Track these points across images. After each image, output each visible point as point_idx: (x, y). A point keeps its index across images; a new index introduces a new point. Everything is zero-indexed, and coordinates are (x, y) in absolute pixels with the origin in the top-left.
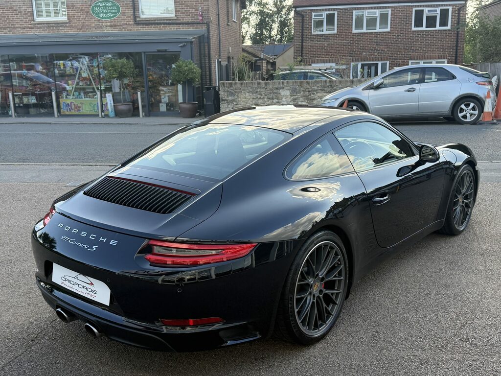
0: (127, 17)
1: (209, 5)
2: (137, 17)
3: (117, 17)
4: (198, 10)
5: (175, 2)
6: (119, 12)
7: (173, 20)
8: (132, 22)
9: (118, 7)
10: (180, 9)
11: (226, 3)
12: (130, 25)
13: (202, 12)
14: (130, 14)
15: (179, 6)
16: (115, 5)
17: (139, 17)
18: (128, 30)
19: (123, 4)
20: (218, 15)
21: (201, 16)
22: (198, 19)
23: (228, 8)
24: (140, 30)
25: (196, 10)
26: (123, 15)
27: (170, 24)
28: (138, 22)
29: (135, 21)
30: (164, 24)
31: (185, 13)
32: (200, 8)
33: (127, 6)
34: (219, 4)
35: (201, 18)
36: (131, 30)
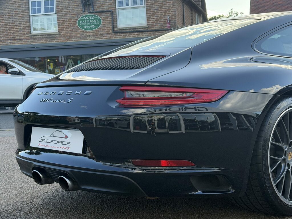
0: (106, 28)
1: (175, 15)
2: (115, 27)
3: (98, 28)
4: (166, 19)
5: (147, 14)
6: (100, 24)
7: (145, 28)
8: (111, 32)
9: (99, 20)
10: (151, 19)
11: (190, 15)
12: (109, 34)
13: (170, 21)
14: (109, 25)
15: (151, 17)
16: (97, 19)
17: (117, 27)
18: (107, 38)
19: (104, 17)
20: (184, 23)
21: (169, 23)
22: (167, 27)
23: (192, 19)
24: (118, 37)
25: (164, 19)
26: (104, 26)
27: (142, 32)
28: (116, 31)
29: (114, 31)
30: (138, 32)
31: (155, 22)
32: (168, 17)
33: (107, 19)
34: (185, 15)
35: (168, 25)
36: (109, 38)
